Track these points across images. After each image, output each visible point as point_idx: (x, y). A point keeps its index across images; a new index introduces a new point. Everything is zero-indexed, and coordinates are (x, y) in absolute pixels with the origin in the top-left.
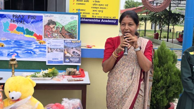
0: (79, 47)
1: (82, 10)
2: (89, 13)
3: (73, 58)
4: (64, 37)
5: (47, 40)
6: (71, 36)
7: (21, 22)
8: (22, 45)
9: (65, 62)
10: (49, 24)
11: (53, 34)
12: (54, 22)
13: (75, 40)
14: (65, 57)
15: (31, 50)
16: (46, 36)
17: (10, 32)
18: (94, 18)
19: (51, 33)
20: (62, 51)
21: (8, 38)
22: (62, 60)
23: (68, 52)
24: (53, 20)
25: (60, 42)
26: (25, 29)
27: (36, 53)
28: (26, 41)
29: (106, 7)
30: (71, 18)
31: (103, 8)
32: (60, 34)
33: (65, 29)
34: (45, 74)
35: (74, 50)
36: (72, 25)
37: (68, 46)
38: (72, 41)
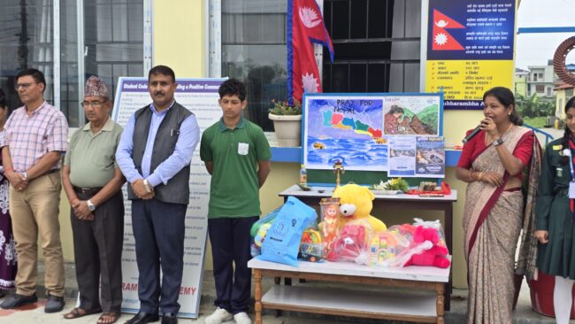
0: (441, 148)
1: (448, 88)
2: (459, 93)
3: (432, 166)
7: (350, 110)
8: (350, 146)
9: (418, 173)
10: (392, 112)
12: (400, 108)
14: (418, 165)
16: (388, 131)
17: (333, 126)
18: (468, 99)
19: (395, 125)
20: (414, 155)
22: (413, 169)
23: (423, 157)
25: (409, 140)
26: (355, 121)
28: (357, 140)
29: (489, 81)
30: (428, 101)
31: (483, 83)
34: (387, 186)
35: (433, 153)
36: (430, 112)
37: (423, 146)
38: (429, 138)
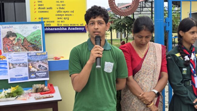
0: (45, 59)
1: (46, 18)
2: (53, 22)
3: (40, 72)
4: (27, 50)
5: (7, 55)
6: (36, 48)
9: (30, 78)
10: (8, 36)
11: (14, 47)
13: (40, 52)
14: (30, 72)
16: (6, 50)
18: (60, 26)
19: (11, 46)
20: (26, 66)
22: (27, 76)
23: (33, 67)
24: (13, 32)
25: (23, 56)
29: (72, 13)
30: (33, 28)
31: (68, 15)
32: (22, 47)
33: (27, 41)
34: (8, 94)
35: (40, 63)
36: (35, 36)
37: (33, 59)
38: (36, 53)
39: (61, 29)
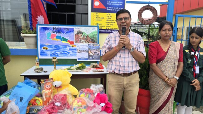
0: (98, 49)
1: (100, 24)
2: (104, 26)
3: (95, 56)
4: (88, 42)
6: (93, 41)
7: (59, 32)
9: (89, 59)
10: (78, 34)
12: (81, 32)
13: (96, 44)
14: (89, 56)
15: (66, 51)
16: (76, 42)
17: (52, 39)
18: (108, 29)
19: (80, 39)
20: (87, 52)
21: (51, 44)
22: (87, 58)
23: (91, 53)
24: (81, 31)
25: (85, 46)
26: (62, 37)
27: (70, 53)
28: (63, 46)
30: (93, 29)
31: (113, 23)
32: (85, 41)
33: (89, 37)
34: (77, 67)
35: (95, 51)
36: (93, 34)
37: (91, 48)
38: (93, 45)
39: (108, 31)
